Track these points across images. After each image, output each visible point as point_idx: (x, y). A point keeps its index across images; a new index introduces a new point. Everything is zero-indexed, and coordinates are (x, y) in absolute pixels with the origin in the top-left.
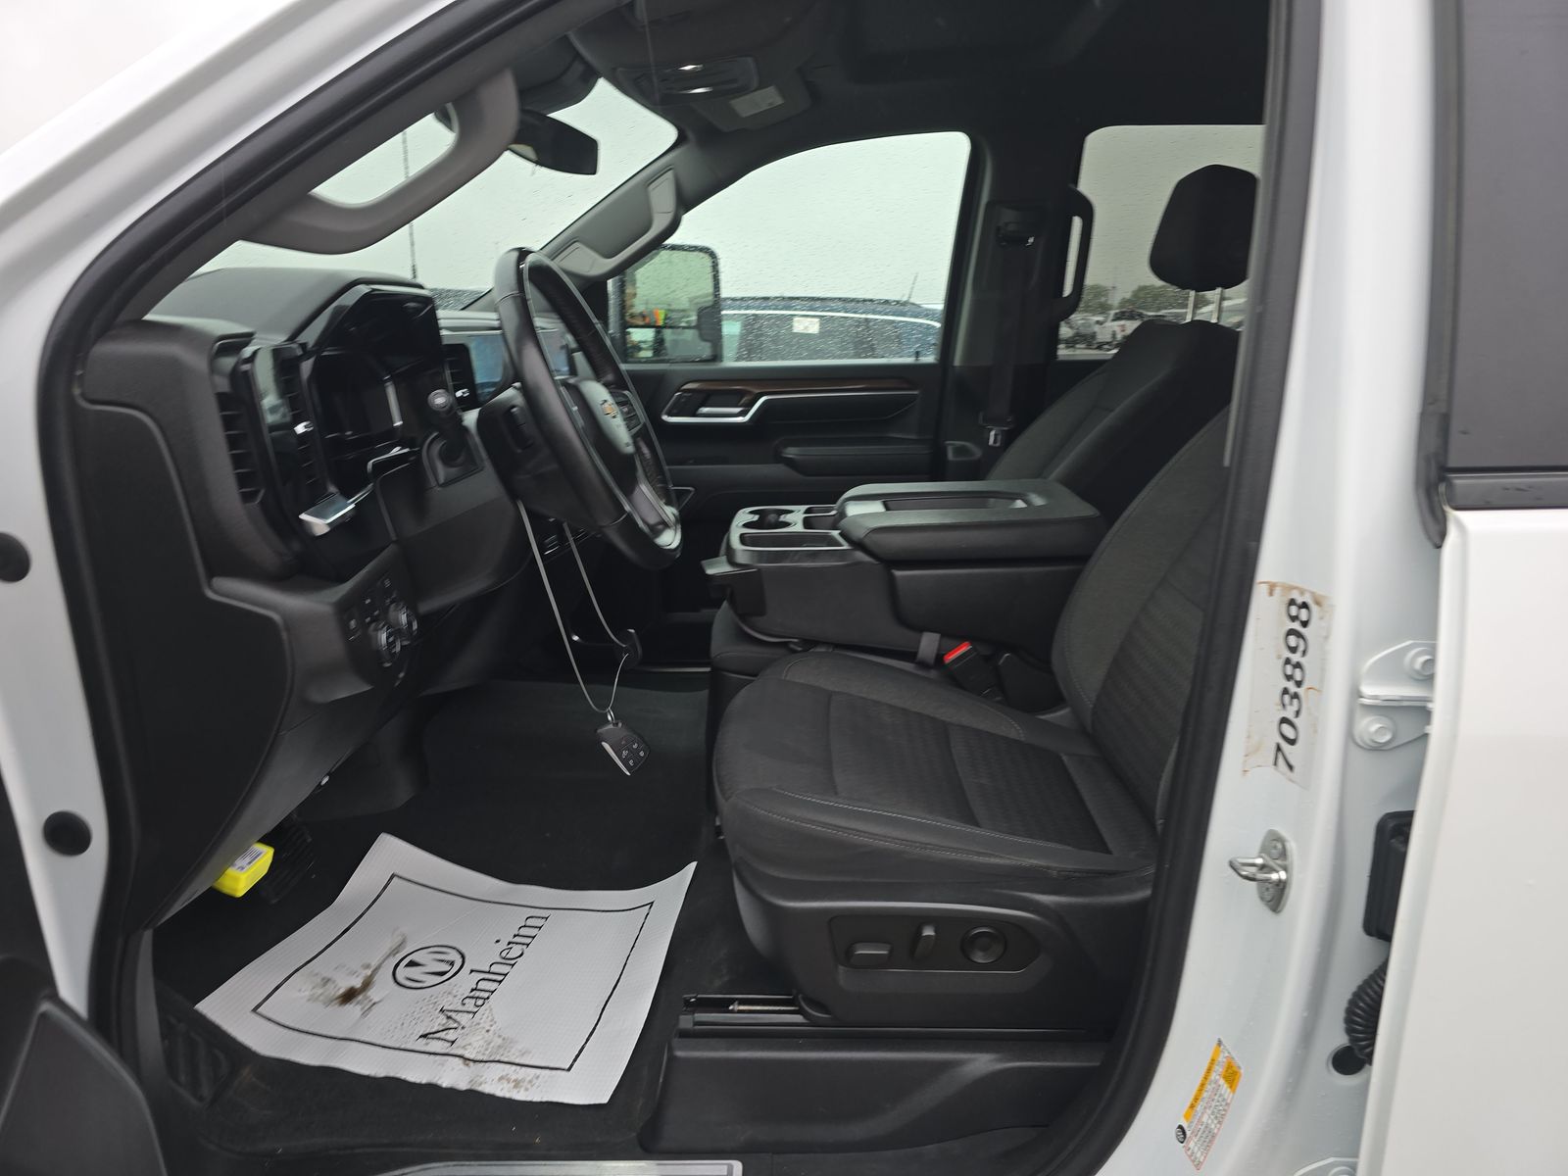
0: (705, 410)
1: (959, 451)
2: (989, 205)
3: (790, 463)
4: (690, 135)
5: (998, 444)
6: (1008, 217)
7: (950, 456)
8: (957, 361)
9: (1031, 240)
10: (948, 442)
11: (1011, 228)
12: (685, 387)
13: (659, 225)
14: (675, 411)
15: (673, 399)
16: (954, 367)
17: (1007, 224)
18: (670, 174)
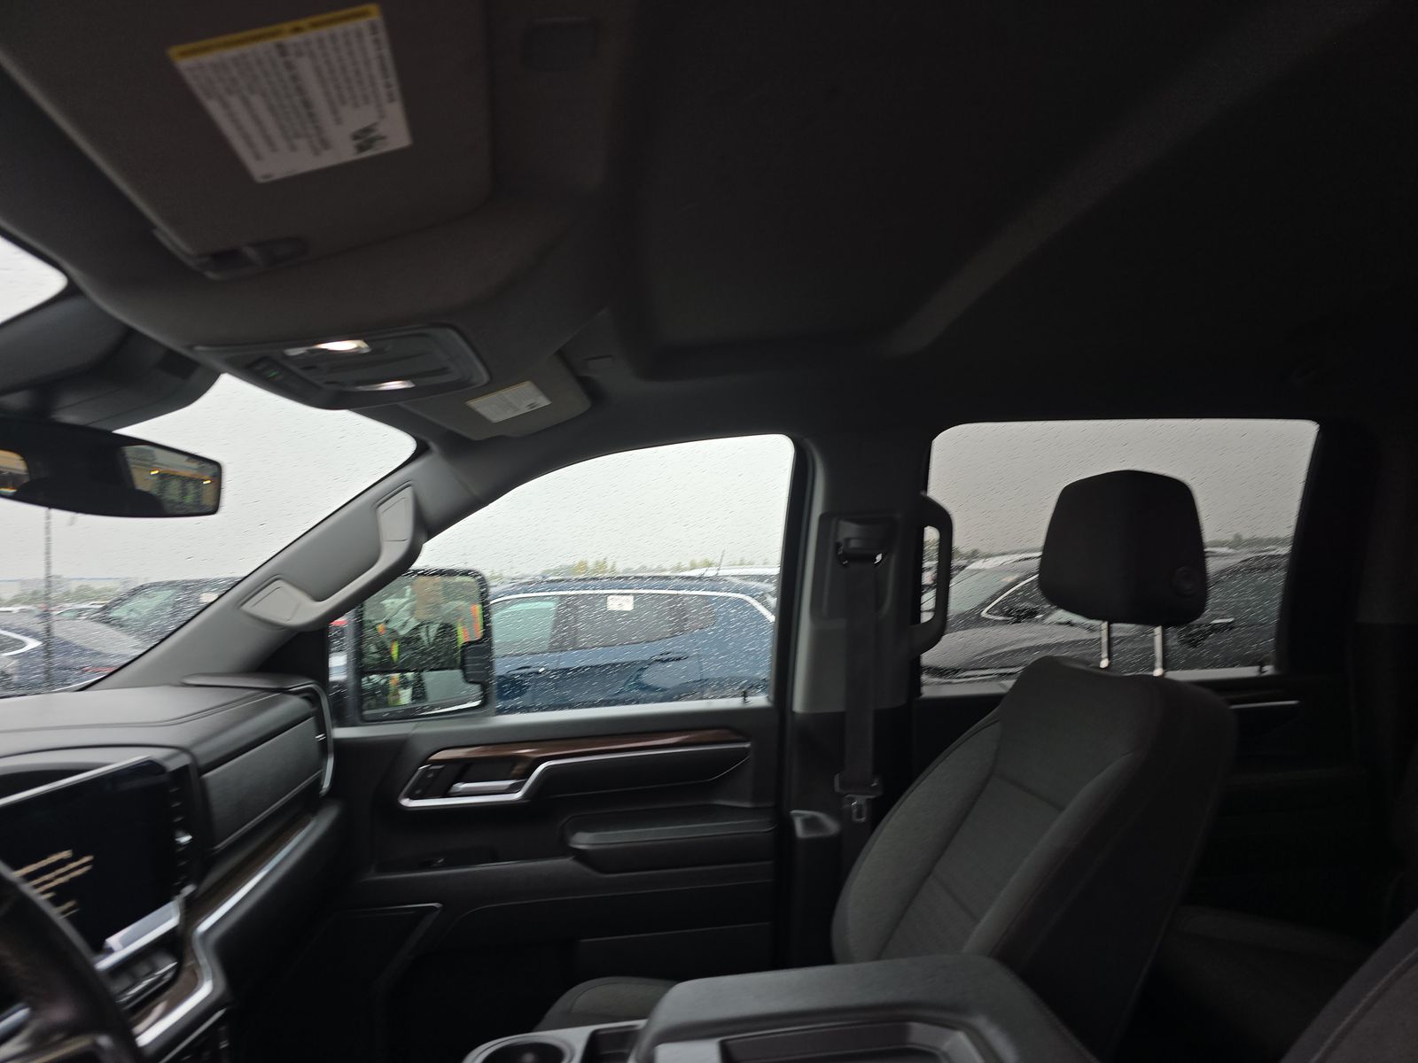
0: (462, 786)
1: (810, 823)
2: (822, 518)
3: (581, 856)
4: (433, 446)
5: (863, 819)
6: (849, 531)
7: (800, 830)
8: (798, 705)
9: (879, 558)
10: (793, 812)
11: (853, 544)
12: (435, 757)
13: (390, 555)
14: (418, 792)
15: (417, 774)
16: (793, 713)
17: (848, 540)
18: (407, 493)
